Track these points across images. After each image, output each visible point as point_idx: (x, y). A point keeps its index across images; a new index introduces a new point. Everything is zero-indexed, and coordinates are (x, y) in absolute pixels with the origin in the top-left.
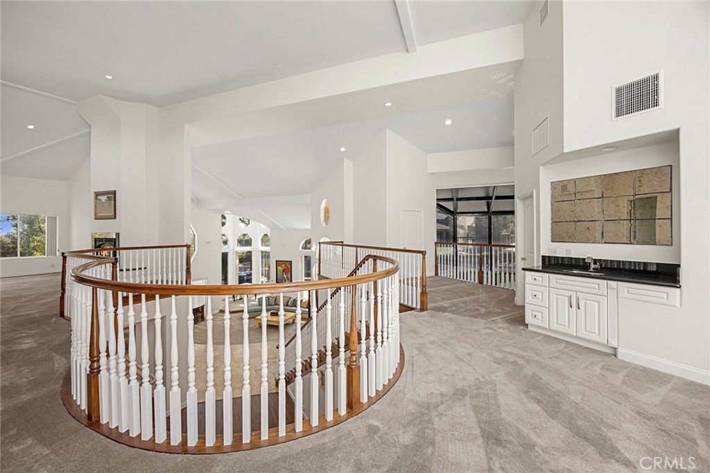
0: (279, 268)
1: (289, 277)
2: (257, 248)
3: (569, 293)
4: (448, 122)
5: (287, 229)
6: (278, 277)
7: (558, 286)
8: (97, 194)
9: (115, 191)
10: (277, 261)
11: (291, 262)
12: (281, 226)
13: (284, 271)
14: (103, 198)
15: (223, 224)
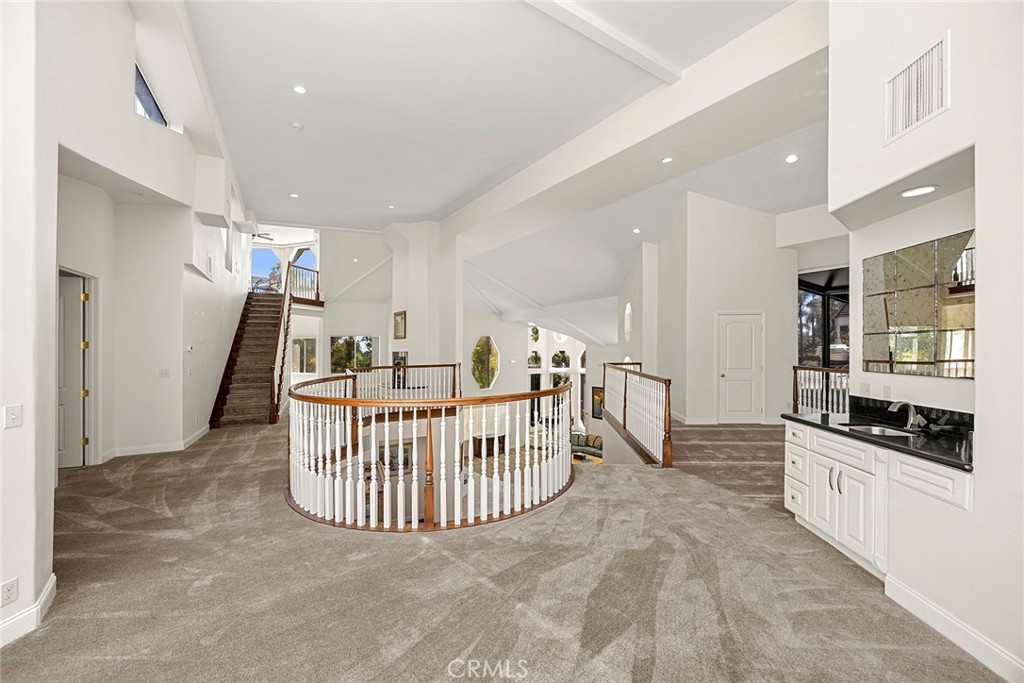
0: (595, 397)
2: (575, 368)
3: (831, 463)
4: (792, 159)
5: (607, 344)
6: (595, 410)
7: (819, 448)
8: (397, 315)
9: (405, 312)
10: (593, 388)
12: (596, 340)
14: (399, 319)
15: (536, 339)
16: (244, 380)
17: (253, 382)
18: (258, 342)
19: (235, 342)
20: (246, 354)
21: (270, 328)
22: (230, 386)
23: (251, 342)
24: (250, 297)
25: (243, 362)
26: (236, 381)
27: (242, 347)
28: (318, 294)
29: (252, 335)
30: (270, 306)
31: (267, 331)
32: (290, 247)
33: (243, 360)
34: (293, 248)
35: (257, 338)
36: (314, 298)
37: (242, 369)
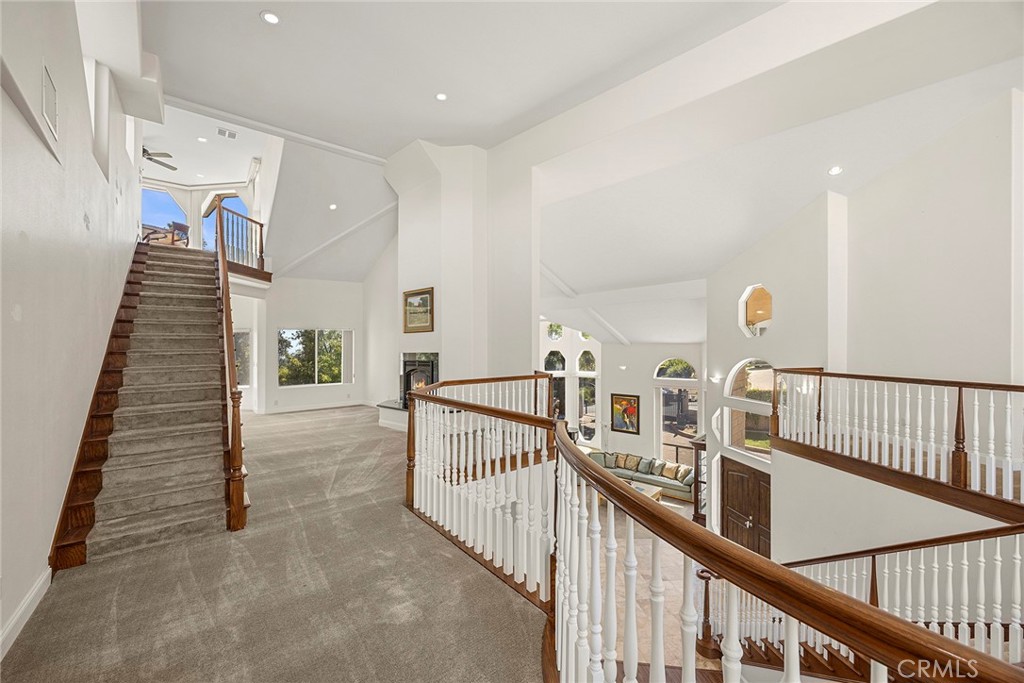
0: (617, 406)
1: (635, 421)
2: (573, 373)
6: (616, 422)
8: (408, 295)
9: (433, 289)
10: (612, 395)
11: (638, 397)
12: (623, 339)
13: (625, 411)
14: (416, 300)
16: (145, 419)
17: (168, 423)
18: (167, 334)
19: (114, 336)
20: (145, 359)
21: (192, 308)
22: (111, 438)
23: (153, 333)
24: (141, 252)
25: (138, 377)
26: (126, 422)
27: (134, 344)
28: (261, 260)
29: (153, 321)
30: (185, 270)
31: (188, 314)
32: (204, 189)
33: (137, 375)
34: (208, 191)
35: (166, 327)
36: (255, 266)
37: (139, 395)
